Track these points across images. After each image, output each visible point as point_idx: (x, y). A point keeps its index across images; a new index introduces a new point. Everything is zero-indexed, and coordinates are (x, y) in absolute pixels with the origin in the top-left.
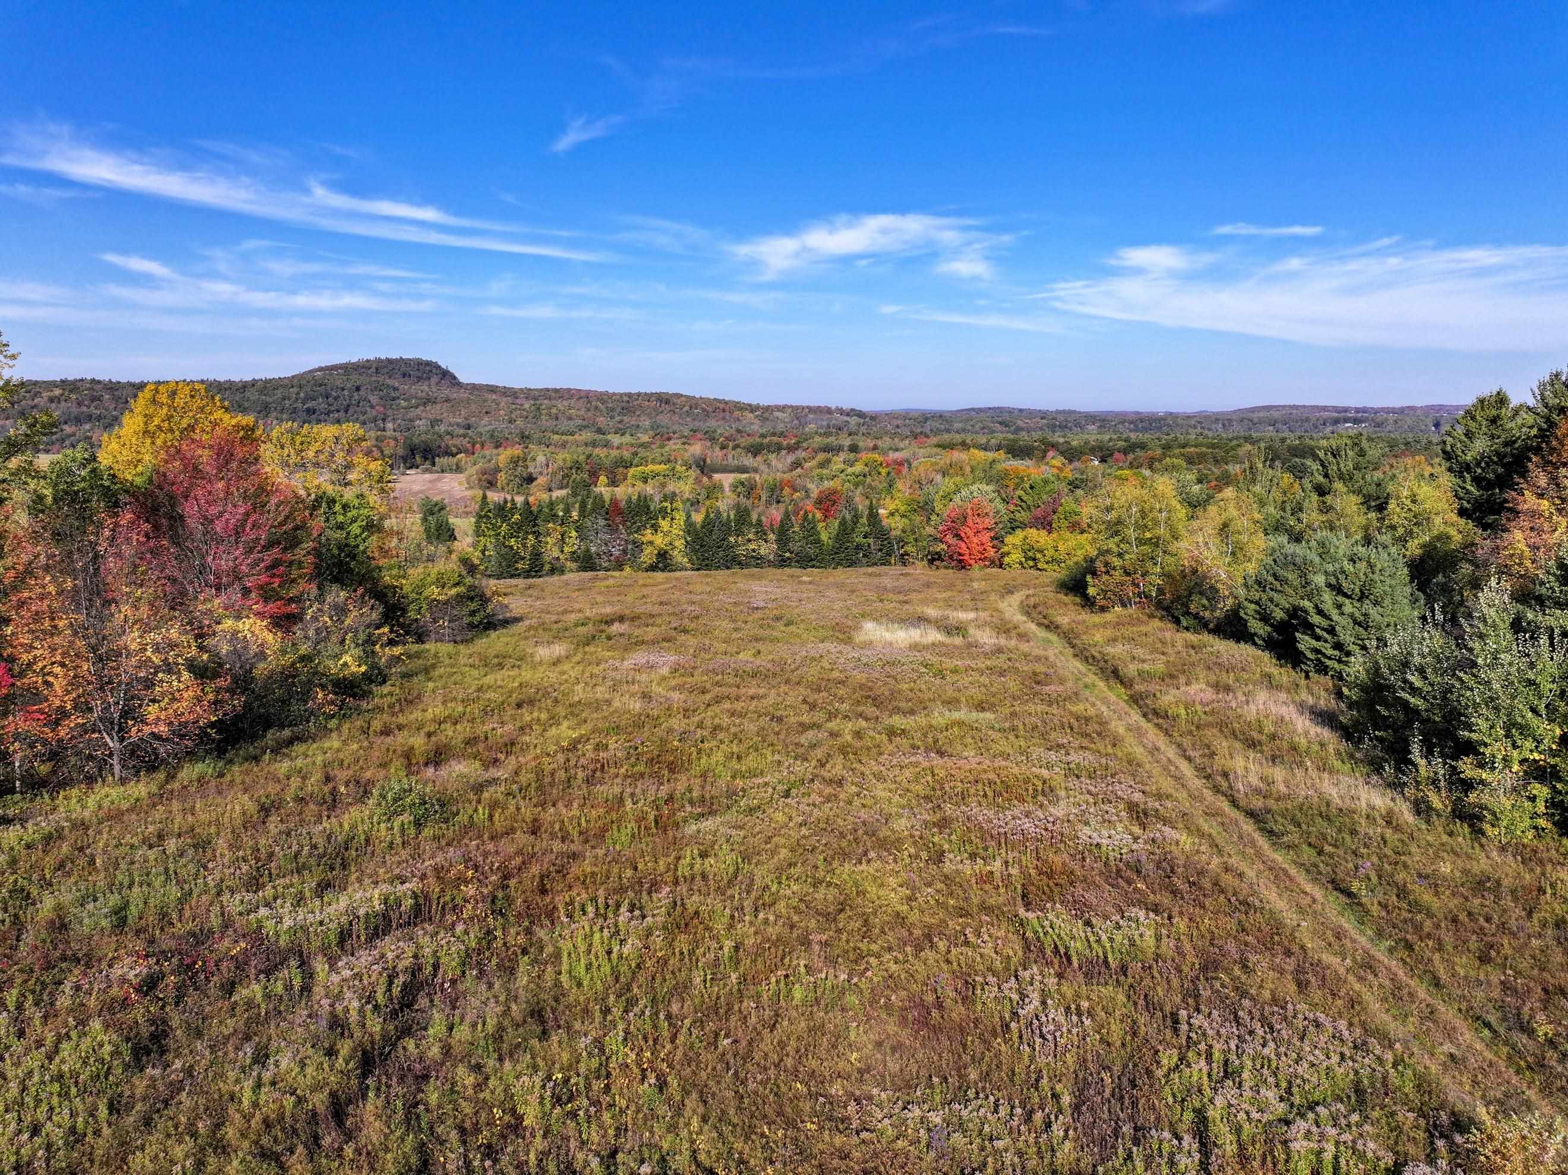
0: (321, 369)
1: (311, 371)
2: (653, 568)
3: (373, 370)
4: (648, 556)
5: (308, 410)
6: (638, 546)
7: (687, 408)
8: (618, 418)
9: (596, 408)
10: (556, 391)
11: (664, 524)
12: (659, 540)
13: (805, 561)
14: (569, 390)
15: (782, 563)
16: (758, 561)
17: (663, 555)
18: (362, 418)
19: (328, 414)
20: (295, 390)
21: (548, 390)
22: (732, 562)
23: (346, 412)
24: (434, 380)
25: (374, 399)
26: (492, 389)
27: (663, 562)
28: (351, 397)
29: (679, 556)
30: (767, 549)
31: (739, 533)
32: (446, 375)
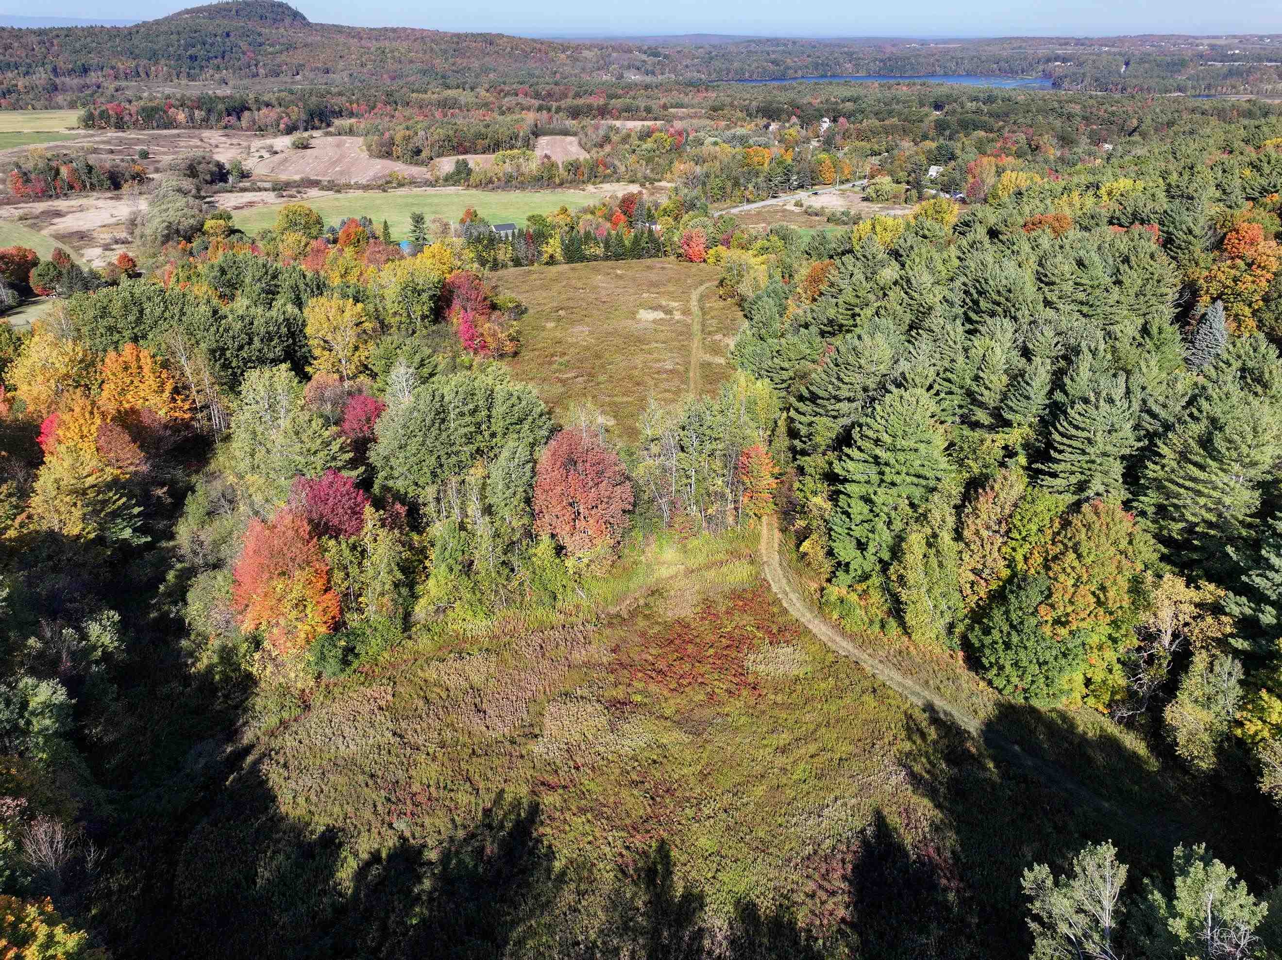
0: (187, 11)
1: (179, 14)
2: (547, 263)
3: (233, 12)
4: (545, 257)
5: (191, 57)
6: (540, 253)
7: (509, 49)
8: (451, 60)
9: (432, 49)
10: (394, 30)
11: (551, 241)
12: (550, 250)
13: (618, 257)
14: (405, 29)
15: (607, 258)
16: (596, 258)
17: (552, 257)
18: (237, 64)
19: (208, 59)
20: (174, 37)
21: (386, 29)
22: (583, 258)
23: (223, 58)
24: (288, 21)
25: (244, 45)
26: (338, 29)
27: (552, 261)
28: (224, 43)
29: (559, 256)
30: (600, 251)
31: (586, 243)
32: (296, 15)
